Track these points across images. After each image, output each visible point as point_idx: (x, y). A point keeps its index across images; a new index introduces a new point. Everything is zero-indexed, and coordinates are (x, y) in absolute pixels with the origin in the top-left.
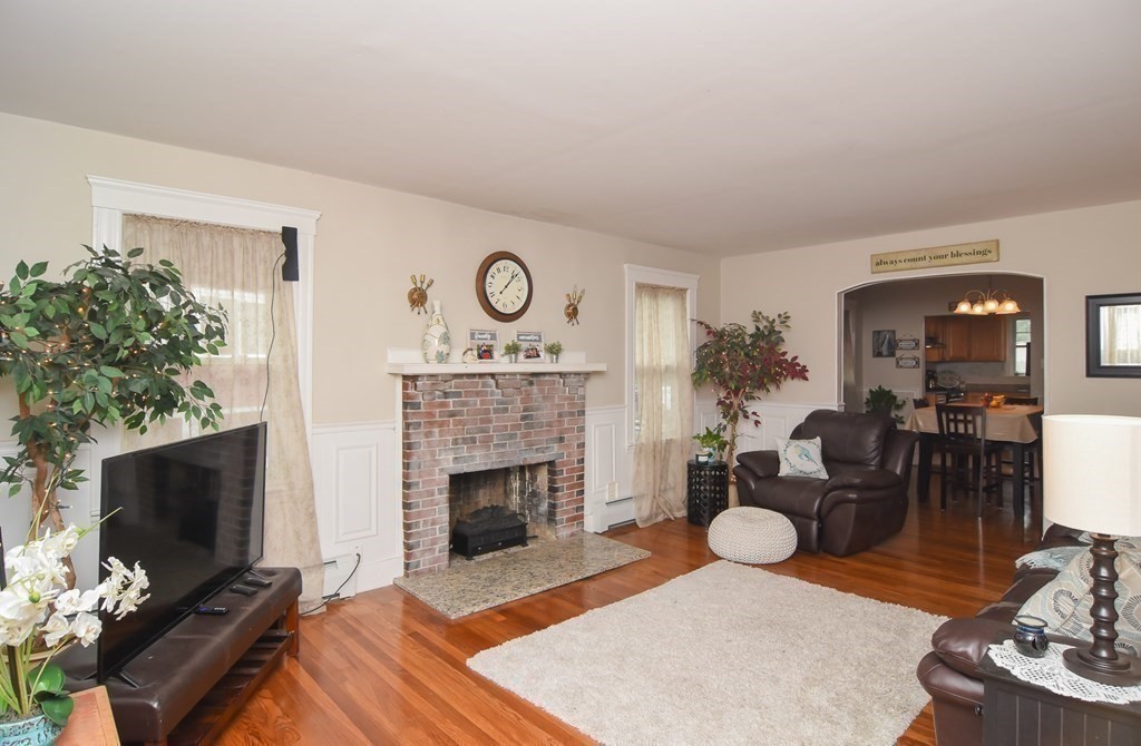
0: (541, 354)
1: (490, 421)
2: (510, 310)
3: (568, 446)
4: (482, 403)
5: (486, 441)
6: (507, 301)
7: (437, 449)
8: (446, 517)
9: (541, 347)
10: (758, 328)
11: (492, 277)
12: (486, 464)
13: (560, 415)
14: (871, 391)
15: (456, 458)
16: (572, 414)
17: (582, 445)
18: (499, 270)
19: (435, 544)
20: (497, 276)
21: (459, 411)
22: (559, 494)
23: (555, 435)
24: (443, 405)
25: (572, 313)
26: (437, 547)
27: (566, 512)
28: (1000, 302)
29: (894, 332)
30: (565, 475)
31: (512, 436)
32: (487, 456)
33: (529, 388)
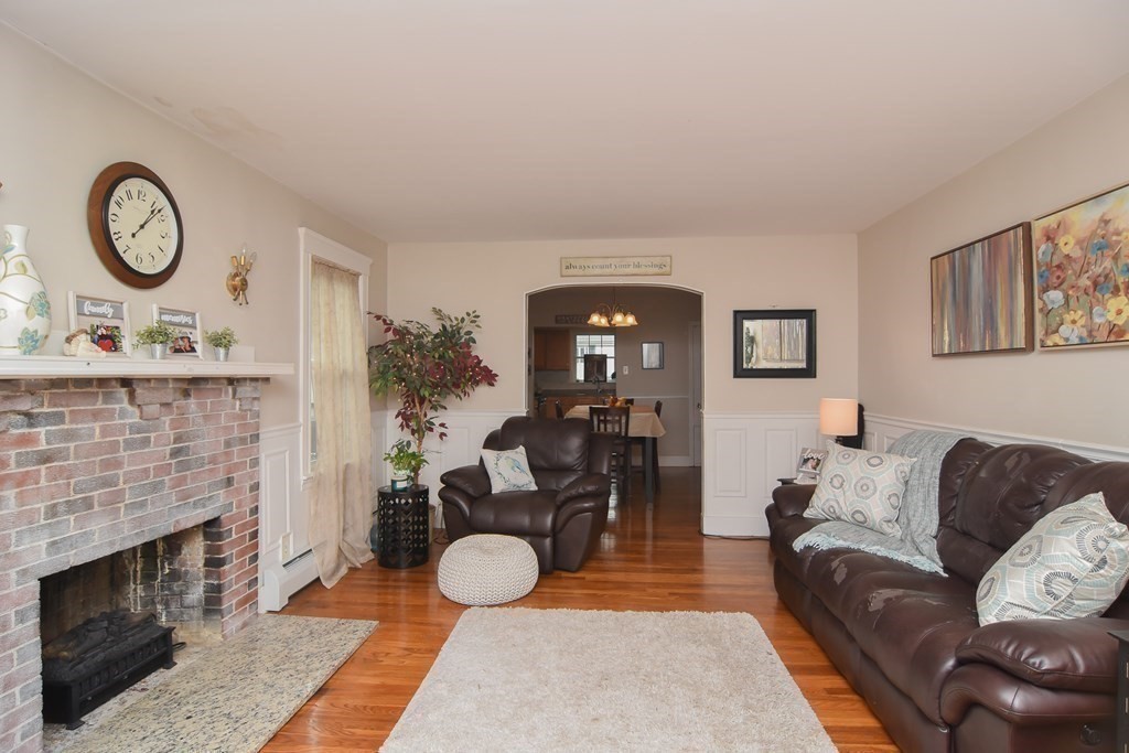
0: (198, 347)
1: (118, 464)
2: (148, 268)
3: (239, 491)
4: (105, 432)
5: (112, 501)
6: (144, 253)
7: (13, 532)
8: (35, 664)
9: (197, 336)
10: (444, 327)
11: (118, 204)
12: (112, 543)
13: (228, 444)
15: (54, 543)
16: (243, 441)
17: (256, 487)
18: (129, 194)
19: (14, 725)
20: (126, 203)
21: (60, 451)
22: (226, 567)
23: (222, 476)
24: (24, 440)
25: (239, 287)
26: (18, 730)
27: (237, 592)
28: (625, 315)
30: (234, 536)
31: (155, 487)
32: (114, 528)
33: (183, 402)
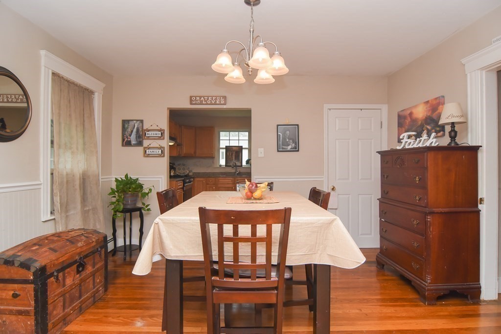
14: (117, 180)
28: (271, 55)
29: (142, 121)
